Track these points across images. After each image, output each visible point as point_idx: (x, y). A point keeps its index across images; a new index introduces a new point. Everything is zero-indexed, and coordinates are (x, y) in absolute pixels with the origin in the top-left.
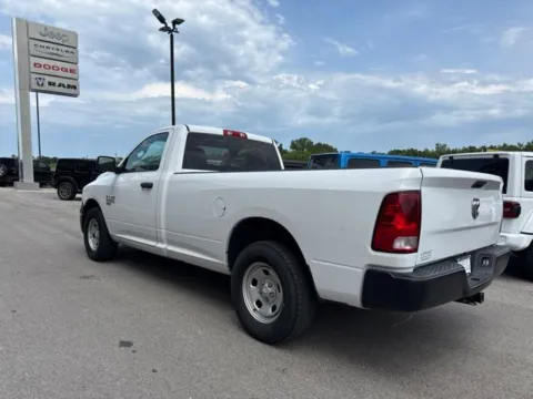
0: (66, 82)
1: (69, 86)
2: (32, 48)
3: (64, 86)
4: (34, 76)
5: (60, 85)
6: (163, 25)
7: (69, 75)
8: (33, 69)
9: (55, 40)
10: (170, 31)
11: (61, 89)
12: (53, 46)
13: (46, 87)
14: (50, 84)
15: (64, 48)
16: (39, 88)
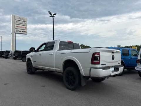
0: (24, 31)
1: (25, 32)
2: (16, 22)
3: (23, 32)
4: (16, 29)
5: (22, 32)
6: (51, 15)
7: (24, 29)
8: (16, 28)
9: (21, 20)
10: (53, 17)
11: (23, 33)
12: (21, 22)
13: (19, 32)
14: (20, 31)
15: (24, 22)
16: (17, 32)
